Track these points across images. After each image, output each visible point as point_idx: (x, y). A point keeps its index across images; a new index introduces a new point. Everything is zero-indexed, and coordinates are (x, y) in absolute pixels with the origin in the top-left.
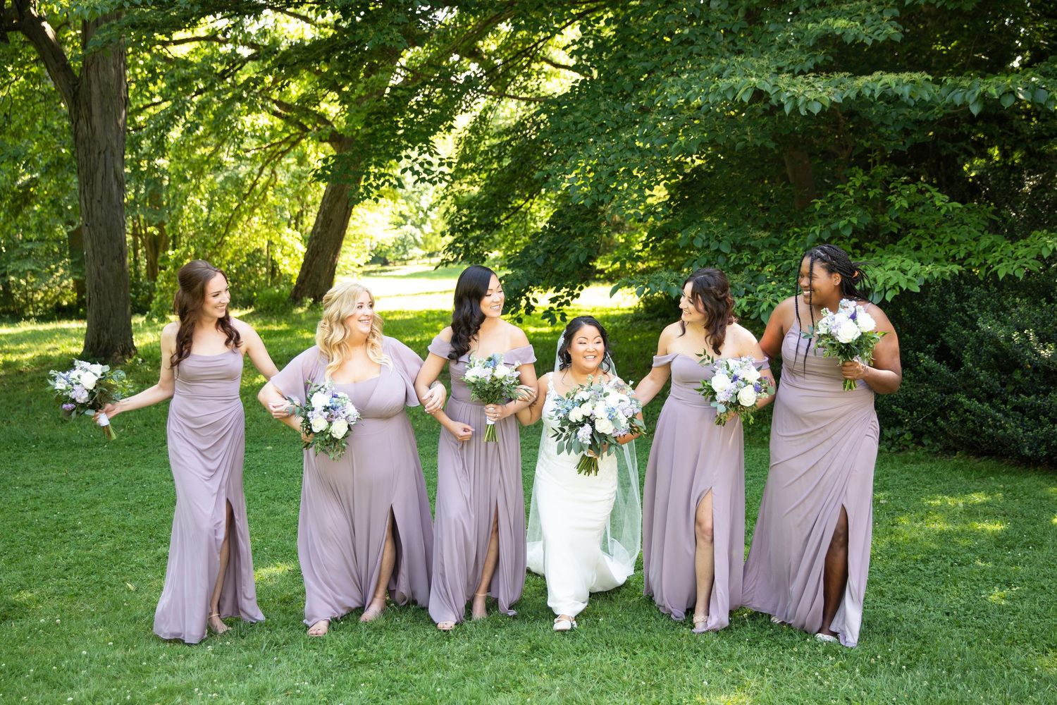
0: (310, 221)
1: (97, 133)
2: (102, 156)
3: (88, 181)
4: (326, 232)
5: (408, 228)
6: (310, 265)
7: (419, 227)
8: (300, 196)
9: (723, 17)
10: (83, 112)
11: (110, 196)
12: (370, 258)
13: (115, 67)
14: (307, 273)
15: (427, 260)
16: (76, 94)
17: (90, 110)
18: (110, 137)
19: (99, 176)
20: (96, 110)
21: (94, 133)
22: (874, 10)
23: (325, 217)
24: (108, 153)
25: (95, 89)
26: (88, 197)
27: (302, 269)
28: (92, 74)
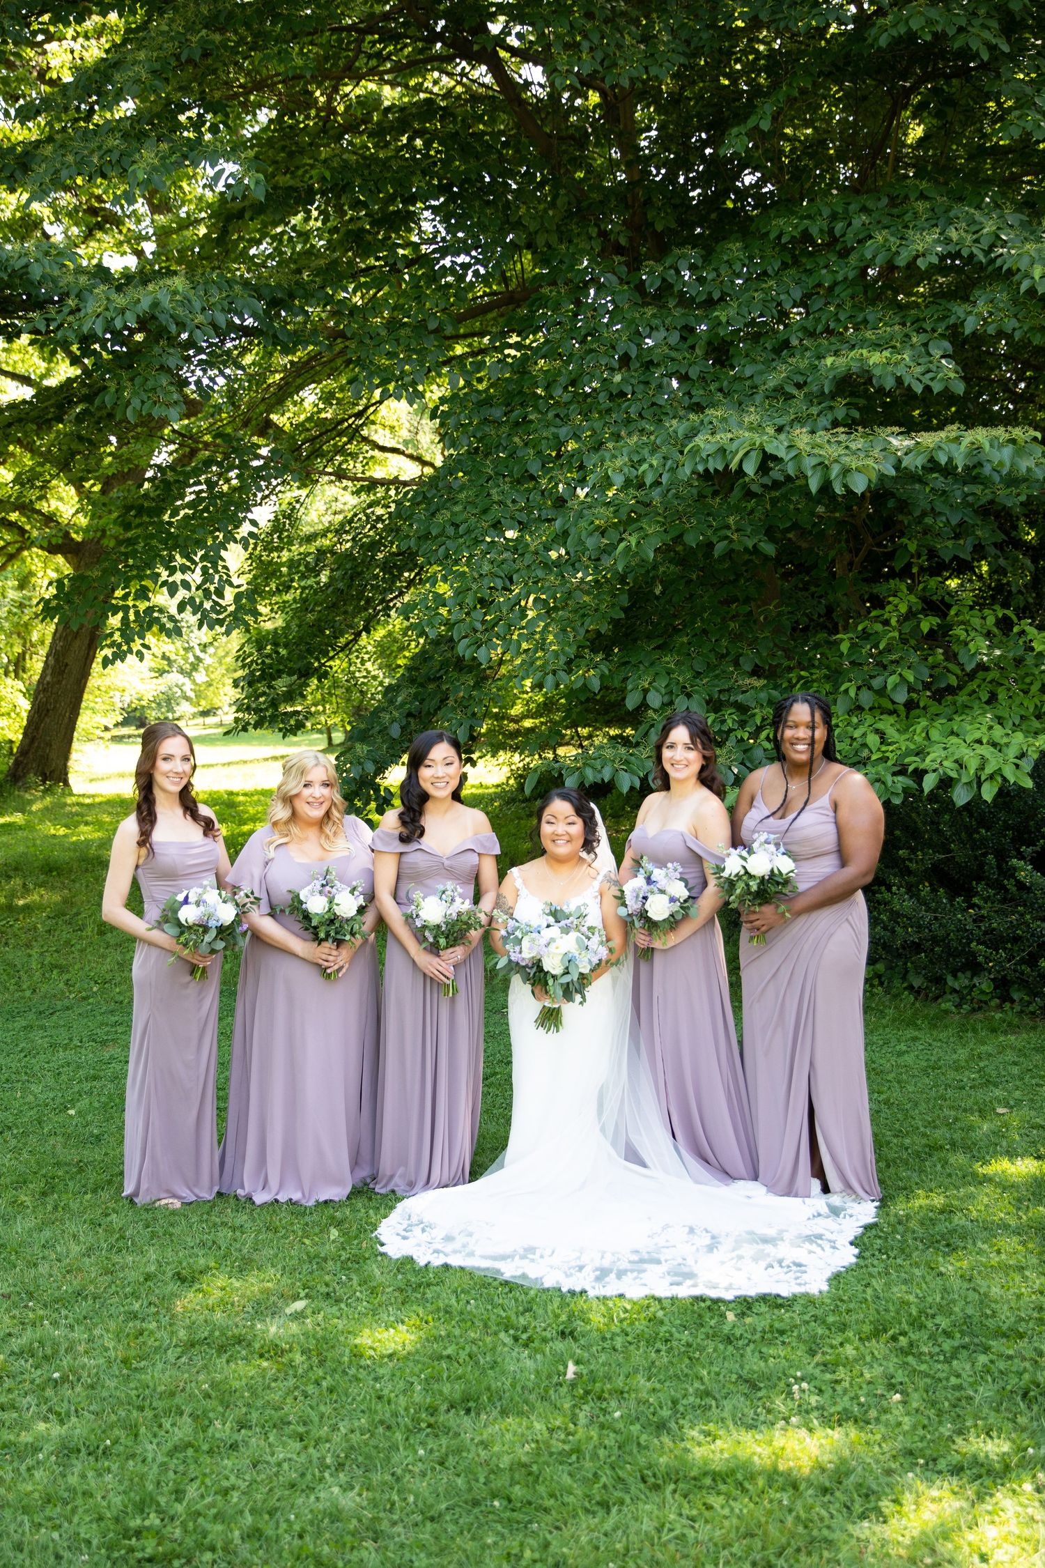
0: (36, 665)
4: (59, 682)
5: (174, 678)
6: (37, 729)
7: (188, 674)
8: (21, 632)
9: (674, 354)
12: (120, 719)
14: (33, 740)
15: (200, 720)
23: (57, 661)
27: (25, 734)
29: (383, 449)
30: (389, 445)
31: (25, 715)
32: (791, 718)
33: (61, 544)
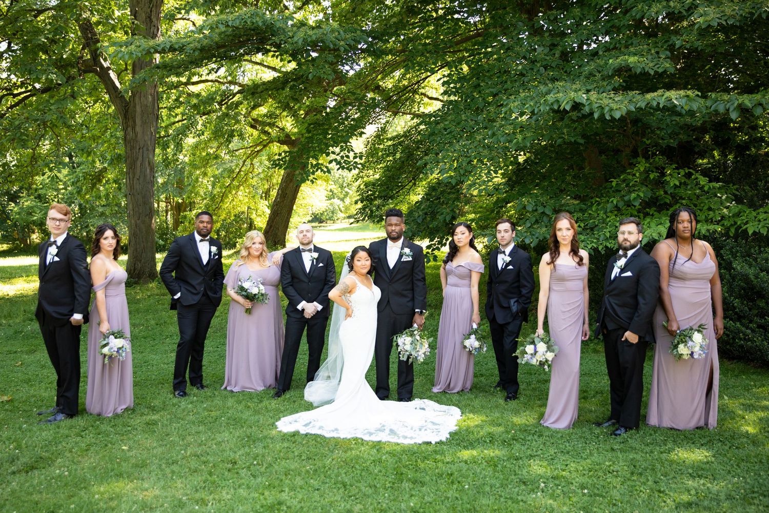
0: (274, 193)
1: (139, 135)
2: (141, 150)
3: (132, 167)
4: (283, 201)
5: (336, 201)
6: (273, 222)
7: (342, 200)
8: (268, 178)
9: (546, 57)
10: (130, 123)
11: (145, 176)
12: (310, 219)
13: (151, 95)
14: (271, 227)
15: (347, 220)
16: (127, 111)
17: (135, 122)
18: (146, 138)
19: (139, 163)
20: (138, 121)
21: (136, 136)
22: (653, 51)
23: (282, 192)
24: (145, 149)
25: (138, 109)
26: (131, 177)
27: (268, 224)
28: (137, 99)
29: (431, 98)
30: (434, 96)
31: (268, 216)
32: (680, 219)
33: (286, 139)
